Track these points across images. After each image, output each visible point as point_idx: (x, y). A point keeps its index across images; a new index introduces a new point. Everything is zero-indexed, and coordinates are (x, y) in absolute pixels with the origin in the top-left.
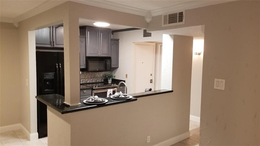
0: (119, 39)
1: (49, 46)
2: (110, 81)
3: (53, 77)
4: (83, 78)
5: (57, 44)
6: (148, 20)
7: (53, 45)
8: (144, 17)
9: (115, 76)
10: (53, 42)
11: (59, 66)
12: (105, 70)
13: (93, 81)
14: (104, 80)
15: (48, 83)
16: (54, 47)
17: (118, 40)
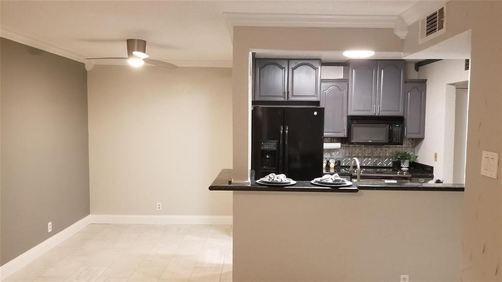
0: (427, 80)
1: (282, 99)
2: (405, 166)
3: (275, 148)
4: (347, 155)
5: (294, 95)
6: (402, 34)
7: (288, 97)
8: (393, 29)
9: (417, 157)
10: (288, 93)
11: (284, 130)
12: (387, 142)
13: (369, 164)
14: (394, 163)
15: (268, 157)
16: (289, 100)
17: (424, 82)
